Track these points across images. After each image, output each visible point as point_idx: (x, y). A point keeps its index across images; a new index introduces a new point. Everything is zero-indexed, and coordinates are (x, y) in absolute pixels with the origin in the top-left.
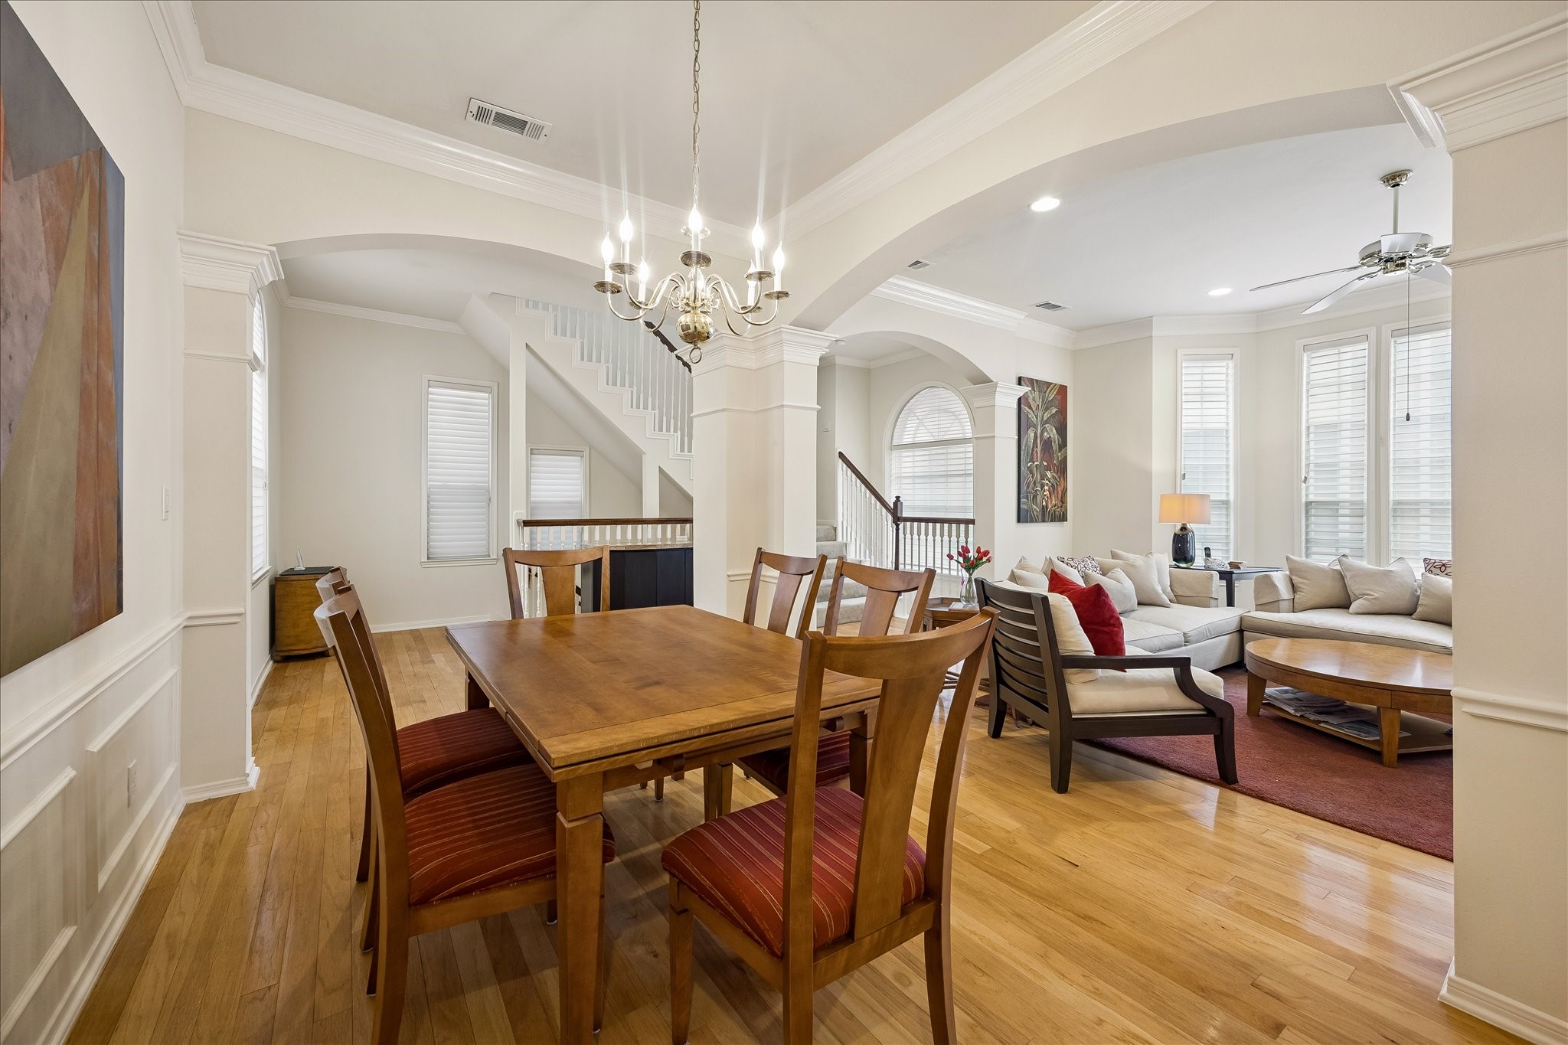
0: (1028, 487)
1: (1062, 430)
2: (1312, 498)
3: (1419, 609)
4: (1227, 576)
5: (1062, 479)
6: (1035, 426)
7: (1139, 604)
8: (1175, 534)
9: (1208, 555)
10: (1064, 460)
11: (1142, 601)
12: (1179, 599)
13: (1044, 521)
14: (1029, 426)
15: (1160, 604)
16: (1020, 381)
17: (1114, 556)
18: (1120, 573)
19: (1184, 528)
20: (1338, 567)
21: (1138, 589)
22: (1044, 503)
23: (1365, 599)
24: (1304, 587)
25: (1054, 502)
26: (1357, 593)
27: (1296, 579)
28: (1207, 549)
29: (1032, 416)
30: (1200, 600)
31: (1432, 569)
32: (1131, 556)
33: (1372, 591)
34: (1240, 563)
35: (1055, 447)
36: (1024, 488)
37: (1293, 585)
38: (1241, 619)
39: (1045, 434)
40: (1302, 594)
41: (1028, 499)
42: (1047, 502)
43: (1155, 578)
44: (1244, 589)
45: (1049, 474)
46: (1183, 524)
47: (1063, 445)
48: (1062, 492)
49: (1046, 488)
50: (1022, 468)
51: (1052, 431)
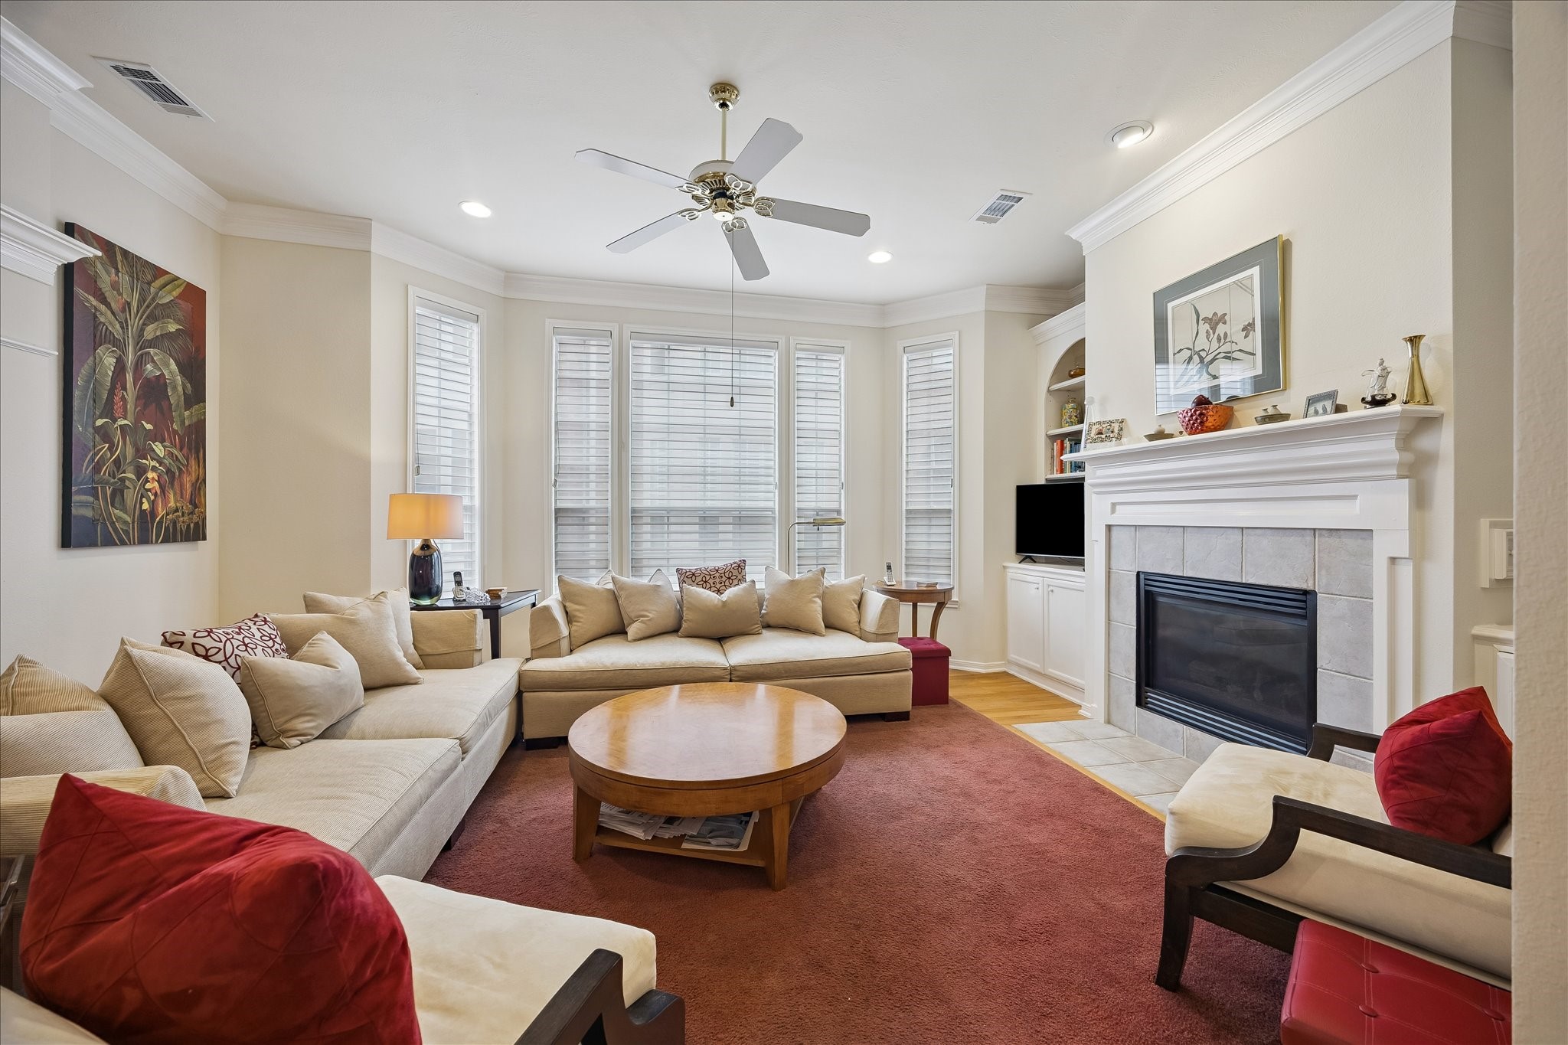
0: (97, 469)
1: (194, 369)
2: (560, 505)
3: (684, 625)
4: (492, 613)
5: (193, 462)
6: (120, 345)
7: (367, 689)
8: (413, 556)
9: (459, 583)
10: (199, 428)
11: (371, 684)
12: (427, 661)
13: (144, 540)
14: (100, 337)
15: (404, 681)
16: (70, 229)
17: (311, 605)
18: (327, 644)
19: (426, 546)
20: (610, 586)
21: (364, 663)
22: (145, 506)
23: (642, 622)
24: (581, 615)
25: (172, 504)
26: (633, 615)
27: (570, 606)
28: (457, 574)
29: (105, 317)
30: (459, 659)
31: (685, 579)
32: (344, 601)
33: (647, 611)
34: (501, 590)
35: (176, 396)
36: (83, 471)
37: (567, 613)
38: (521, 675)
39: (149, 367)
40: (579, 624)
41: (96, 497)
42: (153, 504)
43: (392, 635)
44: (516, 630)
45: (159, 449)
46: (426, 540)
47: (197, 395)
48: (194, 485)
49: (151, 475)
50: (78, 428)
51: (167, 365)
